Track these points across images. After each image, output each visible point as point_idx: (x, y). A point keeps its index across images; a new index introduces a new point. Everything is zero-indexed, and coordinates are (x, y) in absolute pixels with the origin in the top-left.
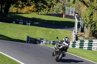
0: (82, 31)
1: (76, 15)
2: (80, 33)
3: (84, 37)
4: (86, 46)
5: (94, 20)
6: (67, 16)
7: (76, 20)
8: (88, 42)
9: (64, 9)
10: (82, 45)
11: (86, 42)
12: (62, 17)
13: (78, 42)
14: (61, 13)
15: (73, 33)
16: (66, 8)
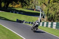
0: (43, 18)
1: (41, 10)
3: (44, 20)
4: (45, 25)
5: (49, 12)
7: (41, 12)
9: (35, 7)
10: (43, 24)
11: (45, 23)
12: (34, 10)
13: (41, 23)
15: (39, 19)
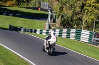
0: (54, 21)
1: (50, 8)
2: (52, 23)
3: (55, 26)
4: (57, 34)
6: (42, 10)
7: (50, 12)
8: (59, 31)
9: (40, 4)
12: (38, 10)
14: (37, 7)
15: (47, 23)
16: (42, 3)
